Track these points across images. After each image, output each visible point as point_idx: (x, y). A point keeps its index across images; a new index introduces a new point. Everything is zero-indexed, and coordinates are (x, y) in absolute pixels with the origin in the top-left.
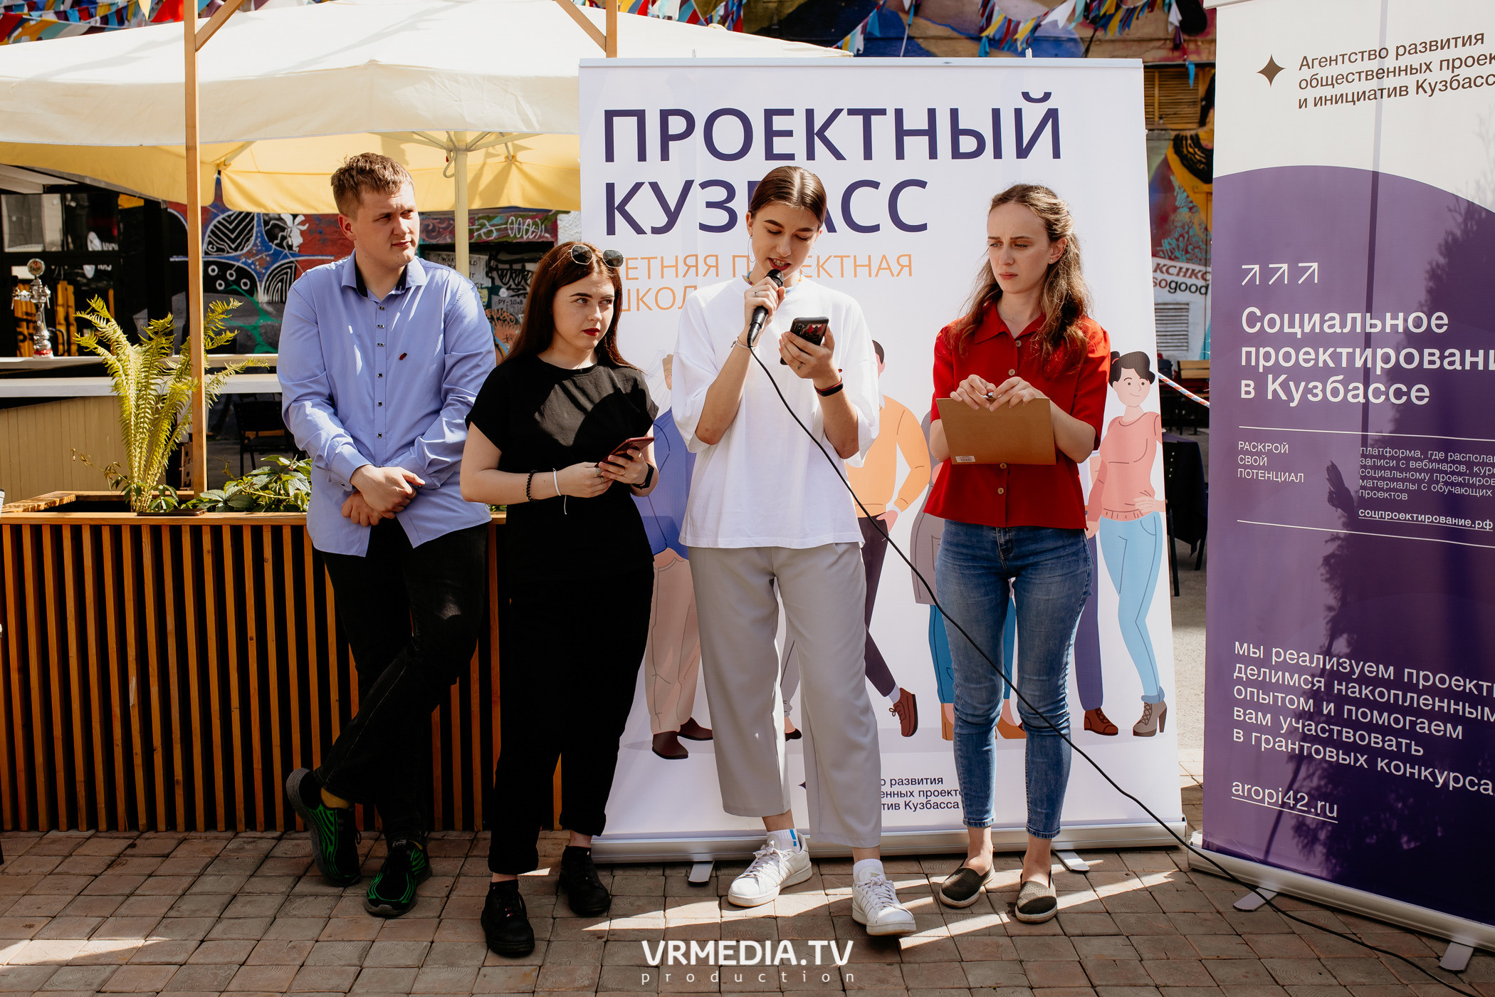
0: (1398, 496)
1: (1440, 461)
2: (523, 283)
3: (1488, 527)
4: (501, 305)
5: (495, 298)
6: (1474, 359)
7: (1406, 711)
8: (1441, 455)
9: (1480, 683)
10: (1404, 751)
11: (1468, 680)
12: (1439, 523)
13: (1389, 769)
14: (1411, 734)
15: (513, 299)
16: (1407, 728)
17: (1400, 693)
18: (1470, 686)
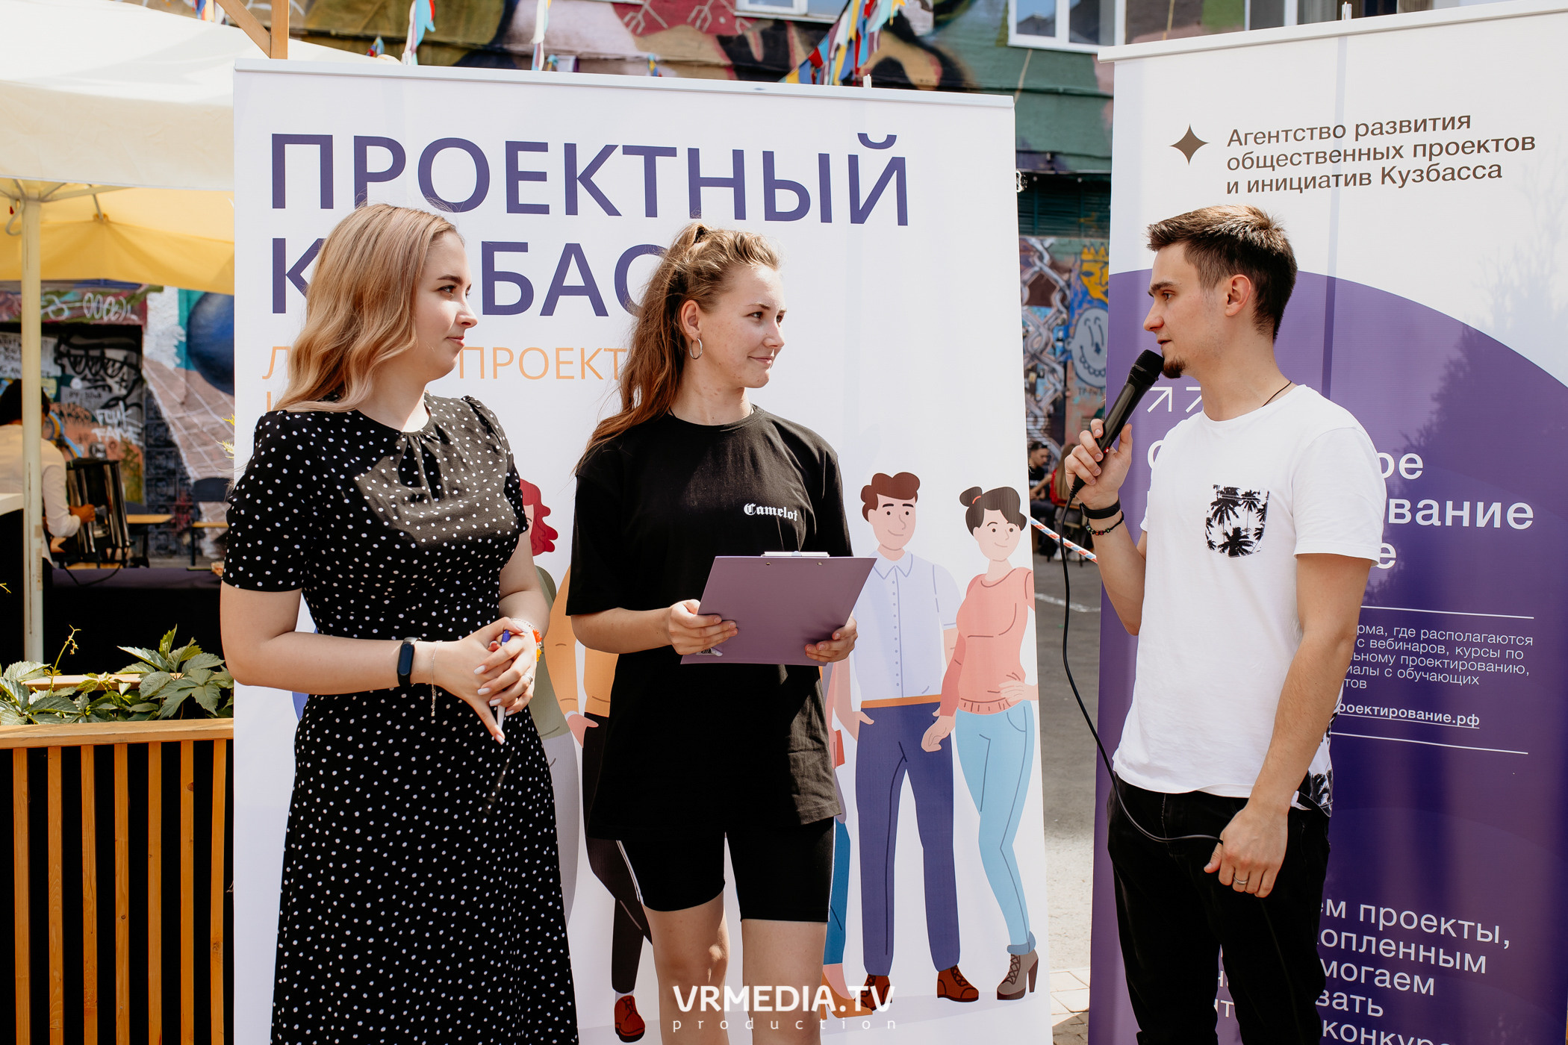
0: (1355, 684)
1: (1409, 640)
2: (102, 372)
3: (1473, 724)
4: (73, 399)
5: (65, 390)
6: (1458, 513)
7: (1360, 960)
8: (1411, 633)
9: (1460, 922)
10: (1357, 1011)
11: (1443, 919)
12: (1407, 718)
13: (1338, 1034)
14: (1368, 989)
15: (89, 391)
16: (1363, 981)
17: (1354, 936)
18: (1446, 926)
